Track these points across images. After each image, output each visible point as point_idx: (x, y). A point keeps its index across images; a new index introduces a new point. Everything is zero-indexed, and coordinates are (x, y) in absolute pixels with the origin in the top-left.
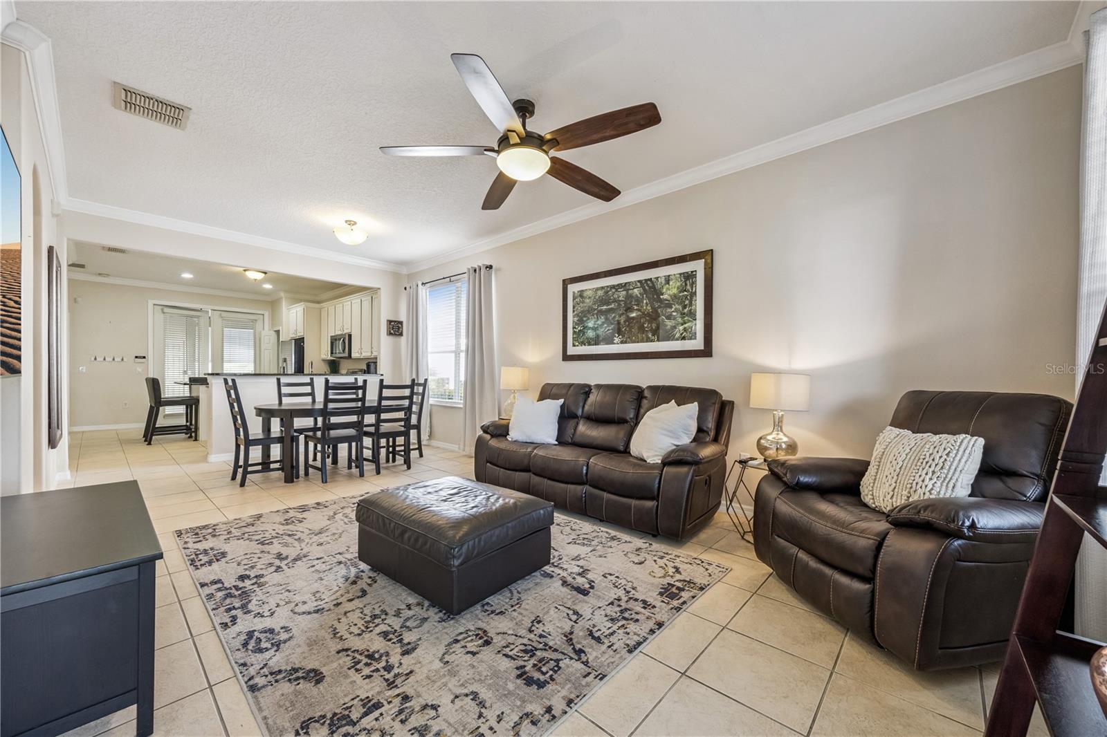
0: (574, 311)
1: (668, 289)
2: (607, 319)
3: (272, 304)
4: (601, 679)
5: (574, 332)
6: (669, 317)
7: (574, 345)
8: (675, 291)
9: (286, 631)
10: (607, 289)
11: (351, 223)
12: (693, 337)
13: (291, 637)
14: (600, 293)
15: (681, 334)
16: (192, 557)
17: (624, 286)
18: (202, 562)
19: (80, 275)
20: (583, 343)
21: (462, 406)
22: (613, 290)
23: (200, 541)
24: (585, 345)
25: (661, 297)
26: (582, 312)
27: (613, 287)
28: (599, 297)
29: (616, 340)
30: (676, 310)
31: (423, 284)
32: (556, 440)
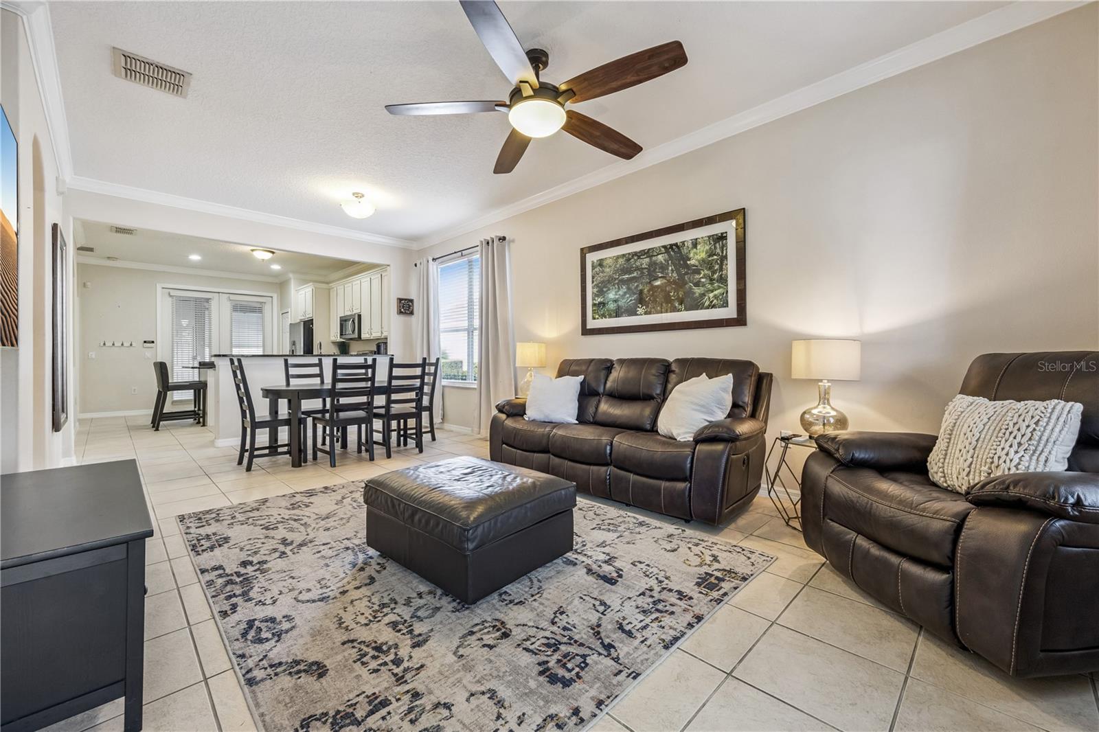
0: (593, 282)
1: (696, 254)
2: (629, 289)
3: (280, 285)
4: (634, 678)
5: (594, 305)
6: (697, 284)
7: (594, 318)
8: (703, 255)
9: (288, 620)
10: (628, 257)
11: (358, 195)
12: (725, 304)
13: (294, 627)
14: (621, 261)
15: (712, 302)
16: (193, 542)
17: (648, 253)
18: (203, 548)
19: (89, 259)
20: (603, 316)
21: (476, 387)
22: (636, 258)
23: (203, 526)
24: (605, 317)
25: (688, 262)
26: (602, 282)
27: (635, 254)
28: (620, 265)
29: (640, 311)
30: (705, 276)
31: (433, 259)
32: (577, 420)
